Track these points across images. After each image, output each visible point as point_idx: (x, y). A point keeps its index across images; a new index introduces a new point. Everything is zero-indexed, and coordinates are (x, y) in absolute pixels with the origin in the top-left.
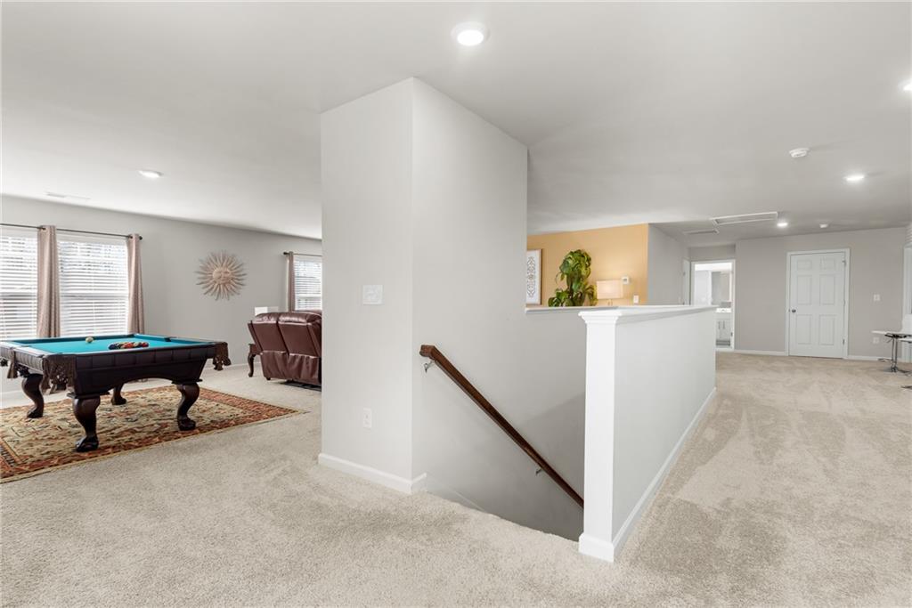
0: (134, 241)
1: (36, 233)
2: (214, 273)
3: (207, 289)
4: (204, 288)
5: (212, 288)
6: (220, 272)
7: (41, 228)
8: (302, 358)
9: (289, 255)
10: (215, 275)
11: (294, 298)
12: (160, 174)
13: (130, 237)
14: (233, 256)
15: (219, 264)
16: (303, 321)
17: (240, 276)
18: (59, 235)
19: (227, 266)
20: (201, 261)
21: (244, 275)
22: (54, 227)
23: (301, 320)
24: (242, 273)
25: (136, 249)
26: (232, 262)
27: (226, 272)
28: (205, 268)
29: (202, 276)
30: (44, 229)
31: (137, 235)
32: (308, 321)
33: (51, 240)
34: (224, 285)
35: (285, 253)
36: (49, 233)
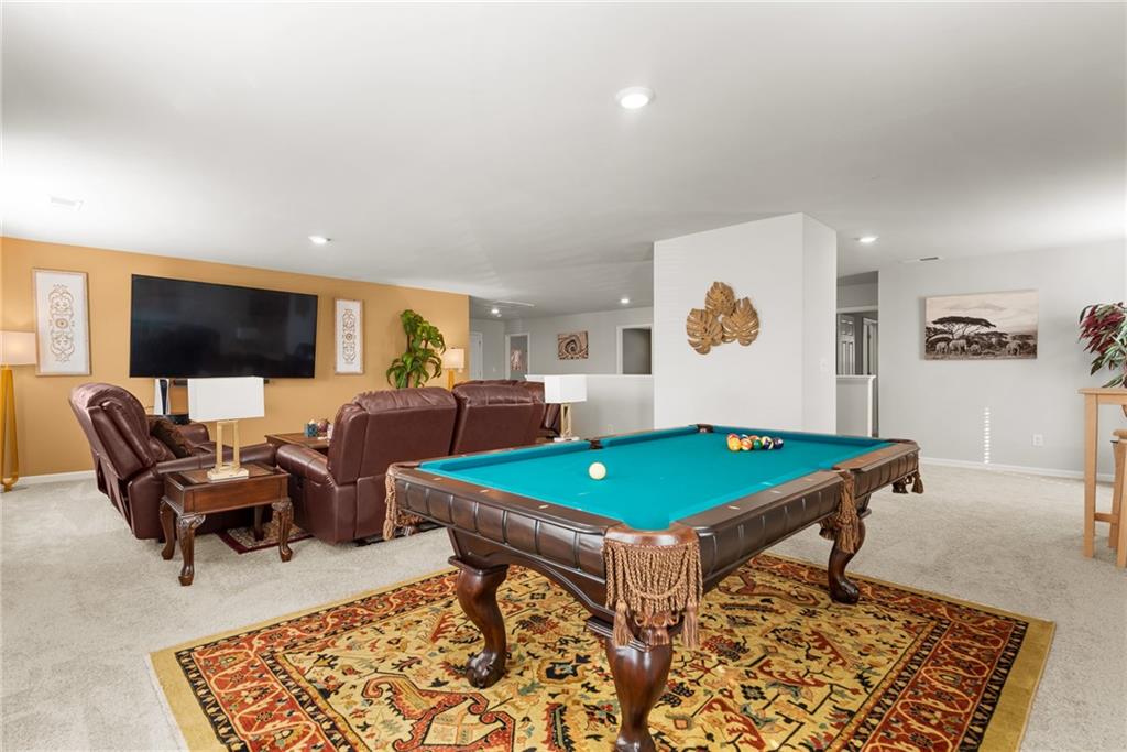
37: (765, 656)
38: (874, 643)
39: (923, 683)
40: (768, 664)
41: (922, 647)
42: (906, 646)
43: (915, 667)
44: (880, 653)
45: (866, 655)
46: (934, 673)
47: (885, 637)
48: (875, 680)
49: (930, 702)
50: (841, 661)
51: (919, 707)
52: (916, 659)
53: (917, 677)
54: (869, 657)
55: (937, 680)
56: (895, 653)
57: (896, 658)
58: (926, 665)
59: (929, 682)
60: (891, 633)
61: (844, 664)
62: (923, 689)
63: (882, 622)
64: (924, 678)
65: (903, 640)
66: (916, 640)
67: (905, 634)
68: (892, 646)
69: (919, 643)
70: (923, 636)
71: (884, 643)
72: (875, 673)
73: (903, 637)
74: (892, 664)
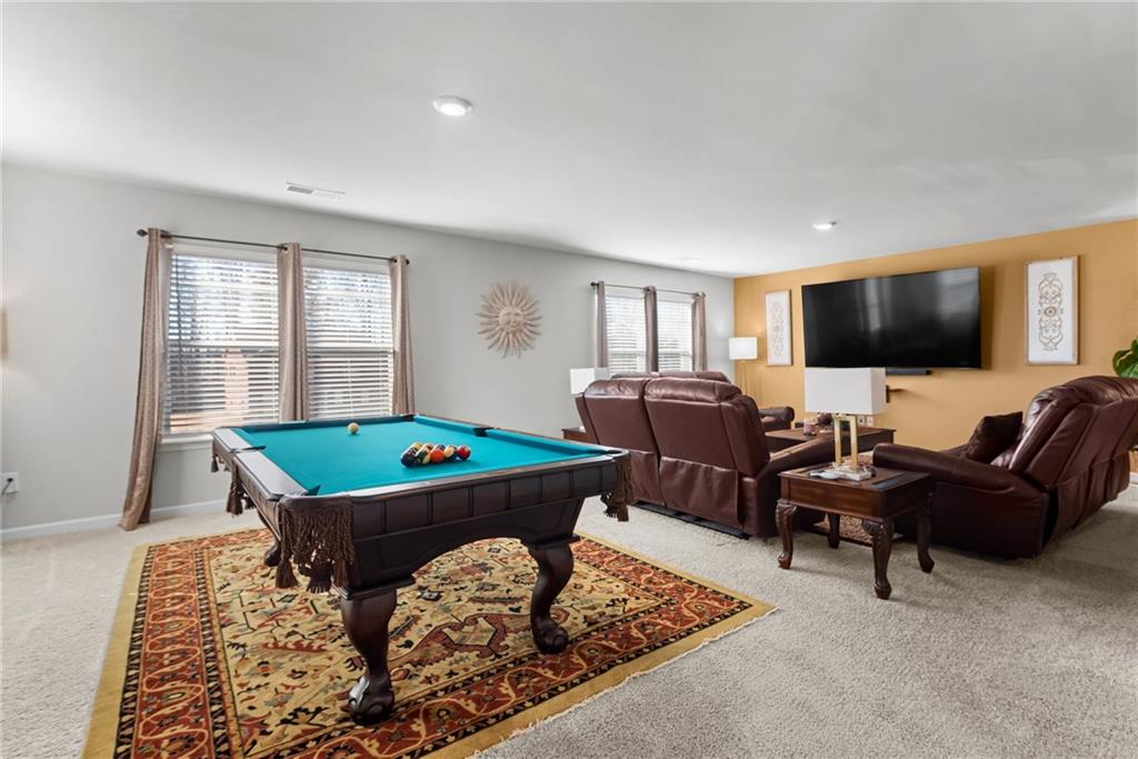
0: (398, 265)
1: (274, 257)
2: (501, 315)
3: (493, 340)
4: (488, 338)
5: (499, 339)
6: (509, 314)
7: (282, 248)
8: (693, 470)
9: (597, 286)
10: (502, 318)
11: (606, 355)
12: (467, 103)
13: (393, 260)
14: (526, 288)
15: (507, 303)
16: (711, 398)
17: (533, 319)
18: (305, 260)
19: (517, 306)
20: (483, 297)
21: (540, 318)
22: (298, 245)
23: (701, 395)
24: (536, 316)
25: (403, 279)
26: (523, 299)
27: (517, 315)
28: (489, 308)
29: (485, 320)
30: (286, 249)
31: (403, 257)
32: (720, 399)
33: (294, 265)
34: (514, 335)
35: (593, 284)
36: (291, 256)
37: (316, 612)
38: (267, 680)
39: (193, 676)
40: (309, 612)
41: (223, 712)
42: (238, 699)
43: (211, 685)
44: (252, 674)
45: (259, 664)
46: (191, 692)
47: (268, 695)
48: (231, 652)
49: (178, 666)
50: (270, 645)
51: (183, 658)
52: (217, 695)
53: (202, 677)
54: (255, 664)
55: (185, 688)
56: (241, 685)
57: (235, 682)
58: (204, 694)
59: (190, 681)
60: (267, 703)
61: (266, 645)
62: (190, 671)
63: (290, 707)
64: (196, 682)
65: (248, 703)
66: (236, 716)
67: (253, 714)
68: (249, 689)
69: (230, 713)
70: (233, 727)
71: (258, 686)
72: (236, 656)
73: (251, 708)
74: (232, 673)
